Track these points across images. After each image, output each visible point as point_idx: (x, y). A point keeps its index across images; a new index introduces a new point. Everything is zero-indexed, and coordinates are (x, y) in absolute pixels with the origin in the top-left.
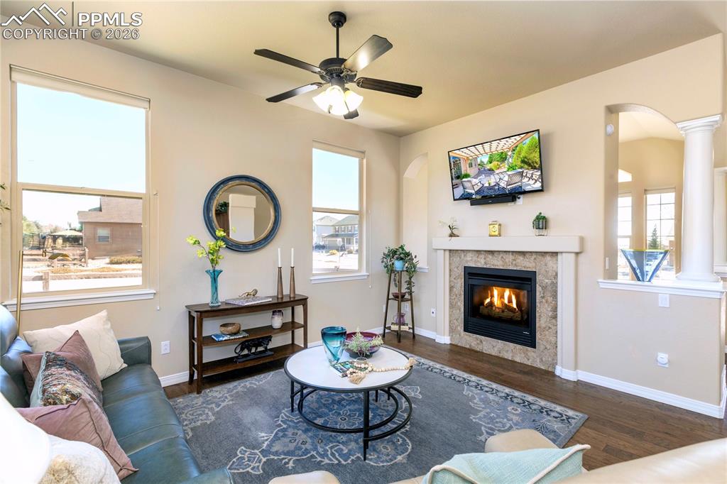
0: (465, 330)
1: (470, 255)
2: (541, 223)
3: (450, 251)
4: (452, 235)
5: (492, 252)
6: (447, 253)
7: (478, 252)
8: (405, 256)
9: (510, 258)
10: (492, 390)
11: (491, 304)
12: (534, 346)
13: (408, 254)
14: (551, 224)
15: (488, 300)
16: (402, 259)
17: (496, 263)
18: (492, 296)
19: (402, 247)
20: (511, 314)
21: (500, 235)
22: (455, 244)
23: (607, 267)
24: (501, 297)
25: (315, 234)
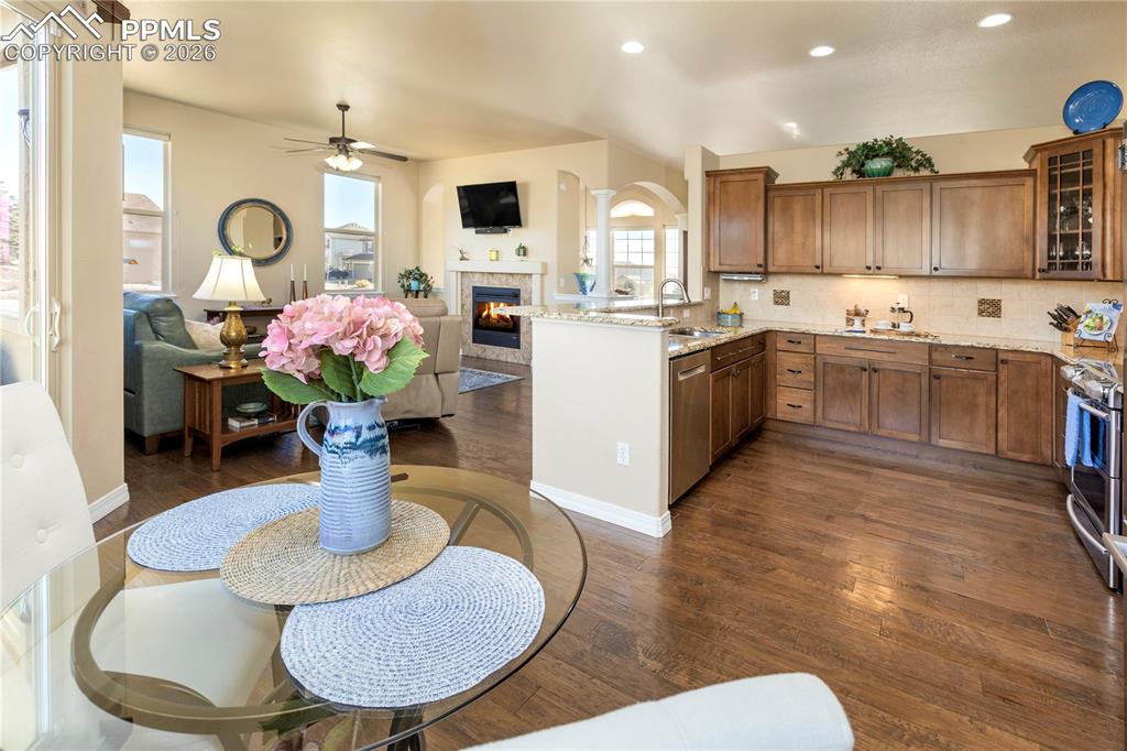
0: (474, 342)
1: (477, 276)
2: (523, 251)
3: (462, 272)
4: (462, 259)
5: (492, 274)
6: (459, 275)
7: (483, 273)
8: (421, 277)
9: (504, 278)
10: (481, 374)
11: (489, 316)
12: (519, 348)
13: (422, 275)
14: (529, 252)
15: (485, 313)
16: (417, 279)
17: (495, 283)
18: (489, 309)
19: (417, 268)
20: (505, 323)
21: (497, 260)
22: (465, 267)
23: (562, 285)
24: (497, 310)
25: (328, 253)
